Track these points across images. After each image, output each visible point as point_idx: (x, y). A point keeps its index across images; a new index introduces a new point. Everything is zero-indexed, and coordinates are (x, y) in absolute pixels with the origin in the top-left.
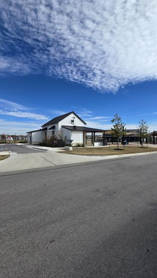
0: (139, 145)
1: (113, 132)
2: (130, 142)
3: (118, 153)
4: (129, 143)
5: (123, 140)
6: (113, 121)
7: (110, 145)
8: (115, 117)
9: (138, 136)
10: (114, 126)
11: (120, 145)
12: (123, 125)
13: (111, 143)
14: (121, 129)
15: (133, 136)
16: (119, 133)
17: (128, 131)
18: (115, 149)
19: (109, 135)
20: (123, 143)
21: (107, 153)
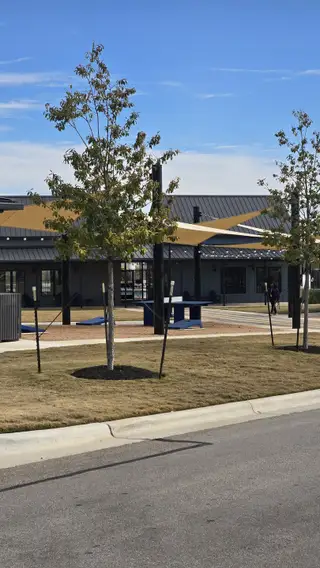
0: (283, 327)
1: (69, 214)
2: (214, 300)
3: (106, 404)
4: (207, 313)
5: (157, 292)
6: (62, 116)
7: (37, 331)
8: (82, 85)
9: (270, 251)
10: (75, 160)
11: (130, 330)
12: (154, 154)
13: (50, 316)
14: (134, 184)
15: (240, 252)
16: (119, 226)
17: (197, 209)
18: (82, 374)
19: (34, 241)
20: (157, 319)
21: (41, 410)
